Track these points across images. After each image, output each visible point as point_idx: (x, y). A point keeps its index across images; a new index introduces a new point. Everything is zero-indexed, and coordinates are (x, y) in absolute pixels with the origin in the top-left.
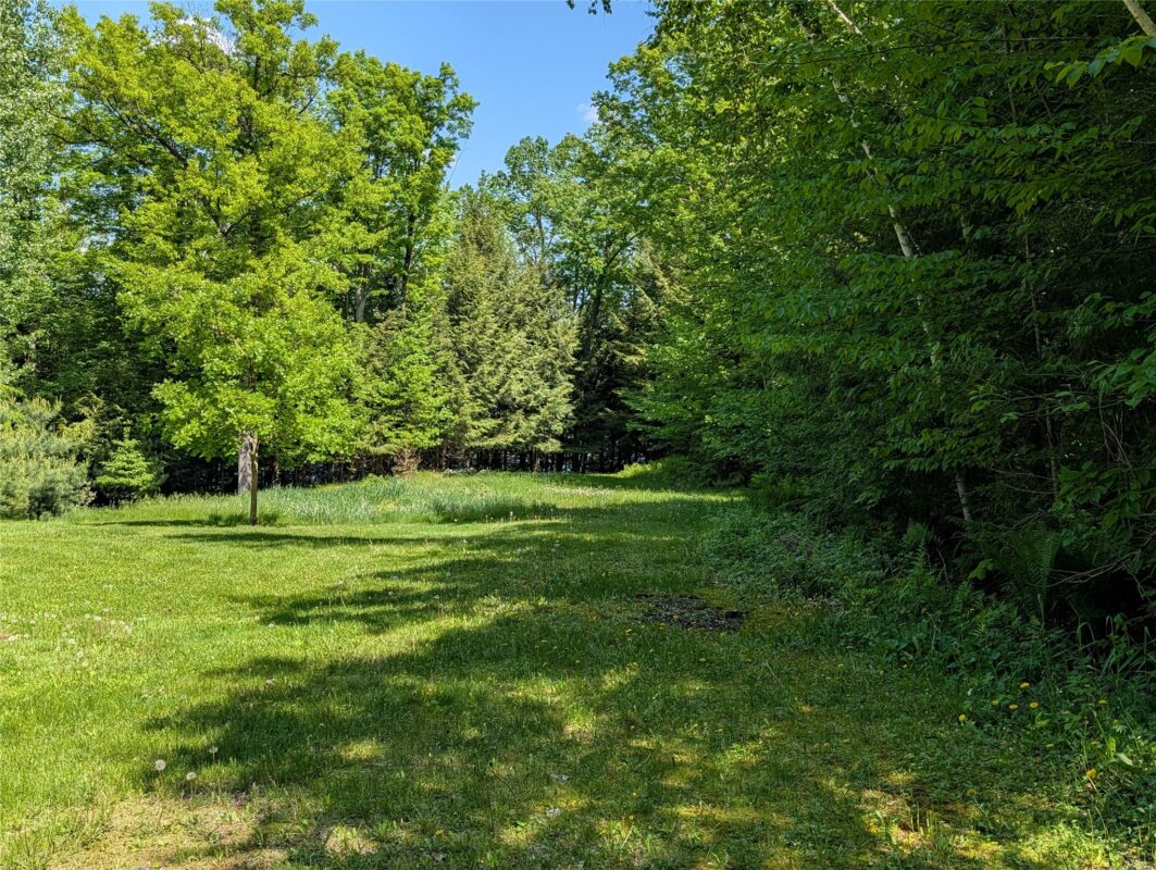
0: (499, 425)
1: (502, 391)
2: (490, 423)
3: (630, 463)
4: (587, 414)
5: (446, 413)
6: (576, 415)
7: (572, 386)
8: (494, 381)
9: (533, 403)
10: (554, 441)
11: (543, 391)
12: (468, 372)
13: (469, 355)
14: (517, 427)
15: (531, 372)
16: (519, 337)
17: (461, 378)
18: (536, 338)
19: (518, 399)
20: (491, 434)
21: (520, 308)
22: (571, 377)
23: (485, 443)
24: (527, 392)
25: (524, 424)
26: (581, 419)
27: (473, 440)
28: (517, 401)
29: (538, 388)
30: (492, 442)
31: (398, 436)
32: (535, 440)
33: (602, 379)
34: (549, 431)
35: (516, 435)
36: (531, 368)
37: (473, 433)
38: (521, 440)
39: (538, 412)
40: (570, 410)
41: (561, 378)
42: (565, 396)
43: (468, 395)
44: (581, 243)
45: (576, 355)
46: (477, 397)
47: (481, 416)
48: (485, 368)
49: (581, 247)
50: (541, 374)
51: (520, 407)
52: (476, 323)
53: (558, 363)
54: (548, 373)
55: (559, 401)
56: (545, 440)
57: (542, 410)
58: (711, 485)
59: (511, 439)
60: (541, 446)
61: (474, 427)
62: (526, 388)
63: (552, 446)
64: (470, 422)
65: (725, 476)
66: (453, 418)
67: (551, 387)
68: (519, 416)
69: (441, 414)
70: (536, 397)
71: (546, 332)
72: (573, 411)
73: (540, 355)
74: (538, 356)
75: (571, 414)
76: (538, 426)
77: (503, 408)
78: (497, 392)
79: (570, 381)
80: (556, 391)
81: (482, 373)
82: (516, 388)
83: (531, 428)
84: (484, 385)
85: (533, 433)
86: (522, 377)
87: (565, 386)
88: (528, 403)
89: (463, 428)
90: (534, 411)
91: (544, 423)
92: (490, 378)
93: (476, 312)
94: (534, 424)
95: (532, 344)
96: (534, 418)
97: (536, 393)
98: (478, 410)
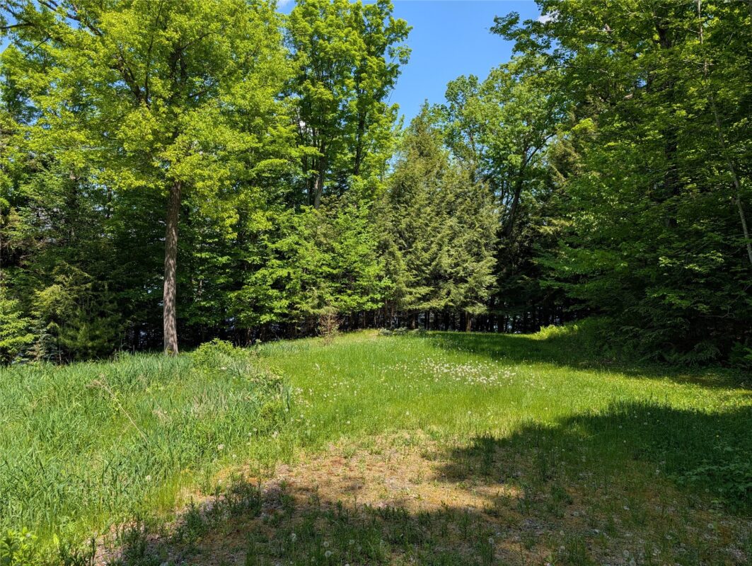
0: (432, 291)
1: (434, 263)
2: (424, 290)
3: (546, 325)
4: (509, 283)
5: (386, 282)
6: (499, 284)
7: (496, 260)
8: (426, 256)
9: (462, 273)
10: (481, 305)
11: (471, 265)
12: (407, 248)
13: (407, 235)
14: (449, 293)
15: (460, 249)
16: (452, 221)
17: (399, 254)
18: (465, 223)
19: (449, 270)
20: (425, 298)
21: (451, 197)
22: (495, 253)
23: (421, 306)
24: (457, 265)
25: (454, 291)
26: (504, 287)
27: (410, 304)
28: (448, 272)
29: (467, 261)
30: (426, 305)
31: (336, 300)
32: (465, 304)
33: (523, 258)
34: (476, 298)
35: (447, 300)
36: (461, 246)
37: (408, 298)
38: (451, 304)
39: (466, 282)
40: (494, 279)
41: (486, 253)
42: (489, 268)
43: (406, 267)
44: (502, 144)
45: (499, 234)
46: (412, 269)
47: (417, 284)
48: (420, 245)
49: (502, 147)
50: (469, 251)
51: (450, 278)
52: (413, 209)
53: (483, 241)
54: (475, 249)
55: (484, 271)
56: (473, 304)
57: (469, 279)
58: (662, 359)
59: (443, 303)
60: (469, 309)
61: (411, 293)
62: (455, 261)
63: (479, 309)
64: (405, 289)
65: (685, 345)
66: (391, 285)
67: (478, 261)
68: (450, 285)
69: (382, 282)
70: (464, 269)
71: (473, 217)
72: (497, 281)
73: (468, 235)
74: (467, 236)
75: (495, 284)
76: (466, 292)
77: (437, 278)
78: (430, 265)
79: (494, 256)
80: (481, 263)
81: (416, 249)
82: (446, 262)
83: (461, 294)
84: (418, 258)
85: (462, 298)
86: (453, 253)
87: (490, 260)
88: (458, 274)
89: (400, 294)
90: (463, 280)
91: (471, 290)
92: (423, 253)
93: (413, 201)
94: (462, 291)
95: (463, 227)
96: (463, 286)
97: (465, 266)
98: (412, 279)
